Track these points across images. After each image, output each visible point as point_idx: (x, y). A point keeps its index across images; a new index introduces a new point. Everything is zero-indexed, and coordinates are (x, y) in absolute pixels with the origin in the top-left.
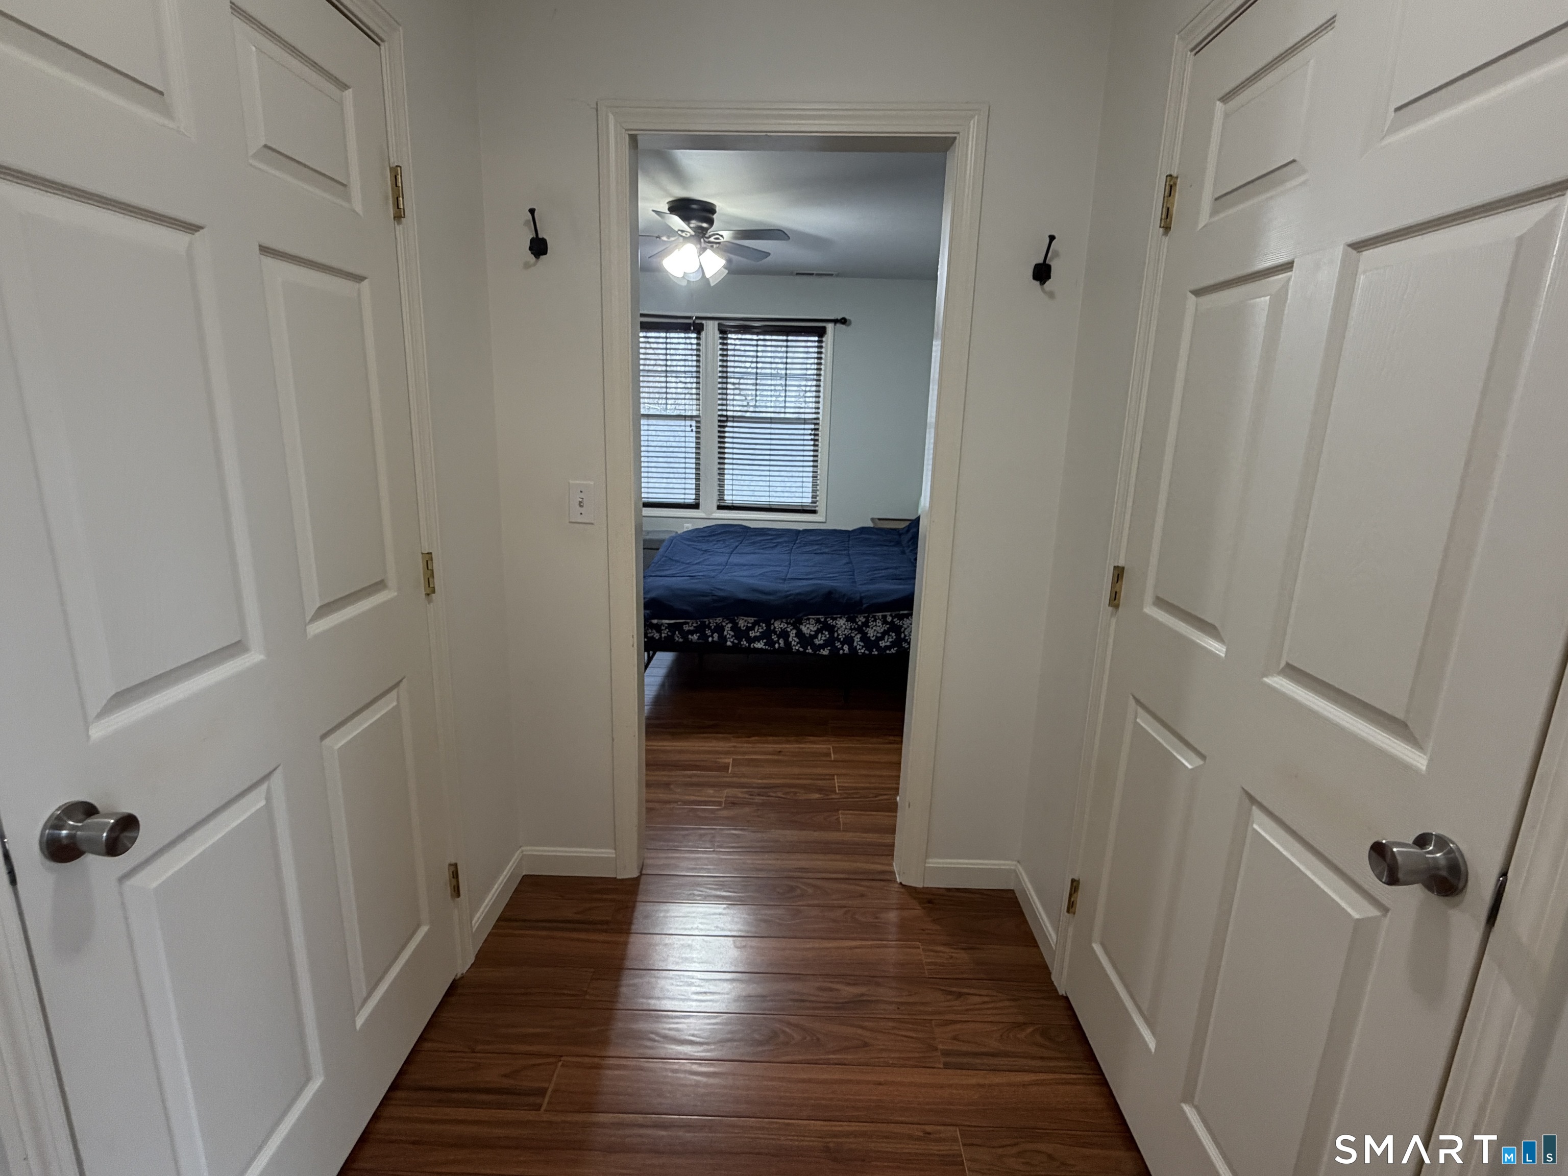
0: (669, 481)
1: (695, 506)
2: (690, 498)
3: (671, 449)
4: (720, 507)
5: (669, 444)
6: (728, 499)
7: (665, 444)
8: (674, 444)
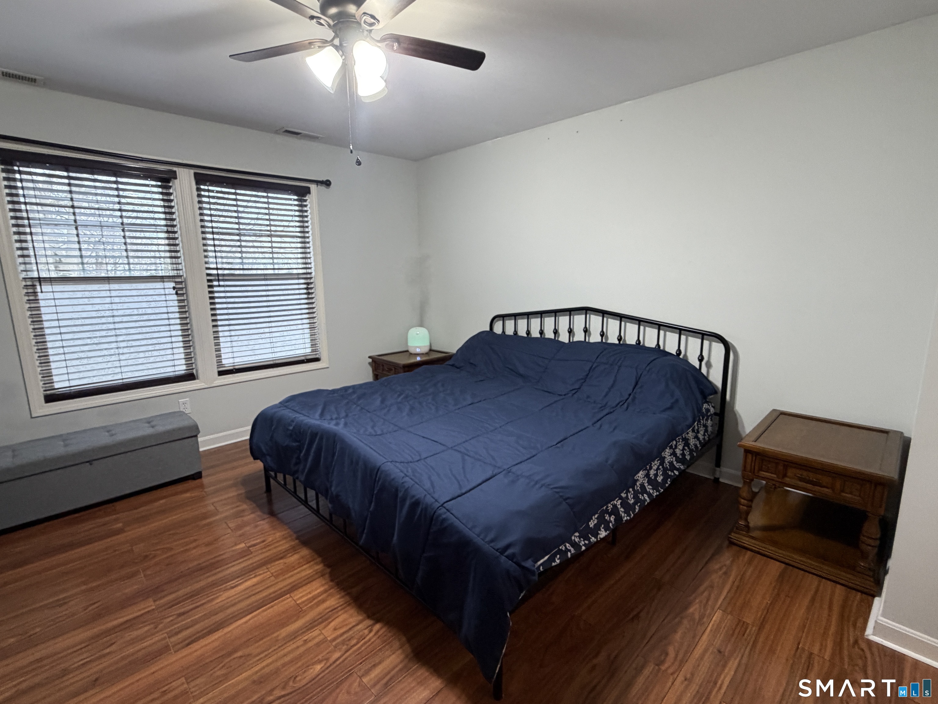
0: (147, 354)
1: (190, 376)
2: (181, 369)
3: (145, 317)
4: (221, 373)
5: (141, 312)
6: (228, 362)
7: (136, 312)
8: (149, 311)
